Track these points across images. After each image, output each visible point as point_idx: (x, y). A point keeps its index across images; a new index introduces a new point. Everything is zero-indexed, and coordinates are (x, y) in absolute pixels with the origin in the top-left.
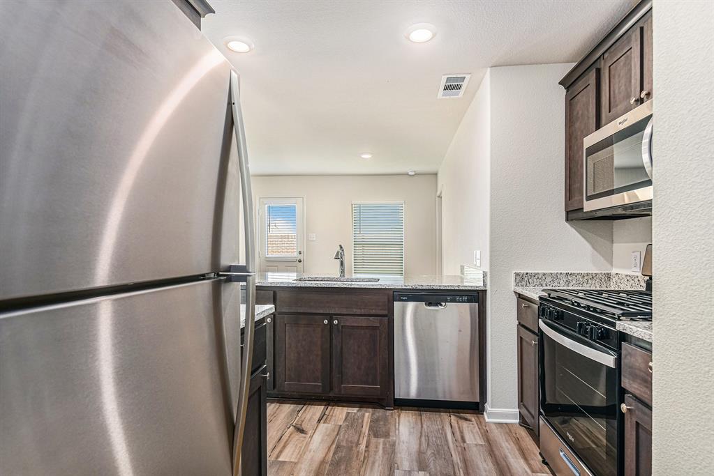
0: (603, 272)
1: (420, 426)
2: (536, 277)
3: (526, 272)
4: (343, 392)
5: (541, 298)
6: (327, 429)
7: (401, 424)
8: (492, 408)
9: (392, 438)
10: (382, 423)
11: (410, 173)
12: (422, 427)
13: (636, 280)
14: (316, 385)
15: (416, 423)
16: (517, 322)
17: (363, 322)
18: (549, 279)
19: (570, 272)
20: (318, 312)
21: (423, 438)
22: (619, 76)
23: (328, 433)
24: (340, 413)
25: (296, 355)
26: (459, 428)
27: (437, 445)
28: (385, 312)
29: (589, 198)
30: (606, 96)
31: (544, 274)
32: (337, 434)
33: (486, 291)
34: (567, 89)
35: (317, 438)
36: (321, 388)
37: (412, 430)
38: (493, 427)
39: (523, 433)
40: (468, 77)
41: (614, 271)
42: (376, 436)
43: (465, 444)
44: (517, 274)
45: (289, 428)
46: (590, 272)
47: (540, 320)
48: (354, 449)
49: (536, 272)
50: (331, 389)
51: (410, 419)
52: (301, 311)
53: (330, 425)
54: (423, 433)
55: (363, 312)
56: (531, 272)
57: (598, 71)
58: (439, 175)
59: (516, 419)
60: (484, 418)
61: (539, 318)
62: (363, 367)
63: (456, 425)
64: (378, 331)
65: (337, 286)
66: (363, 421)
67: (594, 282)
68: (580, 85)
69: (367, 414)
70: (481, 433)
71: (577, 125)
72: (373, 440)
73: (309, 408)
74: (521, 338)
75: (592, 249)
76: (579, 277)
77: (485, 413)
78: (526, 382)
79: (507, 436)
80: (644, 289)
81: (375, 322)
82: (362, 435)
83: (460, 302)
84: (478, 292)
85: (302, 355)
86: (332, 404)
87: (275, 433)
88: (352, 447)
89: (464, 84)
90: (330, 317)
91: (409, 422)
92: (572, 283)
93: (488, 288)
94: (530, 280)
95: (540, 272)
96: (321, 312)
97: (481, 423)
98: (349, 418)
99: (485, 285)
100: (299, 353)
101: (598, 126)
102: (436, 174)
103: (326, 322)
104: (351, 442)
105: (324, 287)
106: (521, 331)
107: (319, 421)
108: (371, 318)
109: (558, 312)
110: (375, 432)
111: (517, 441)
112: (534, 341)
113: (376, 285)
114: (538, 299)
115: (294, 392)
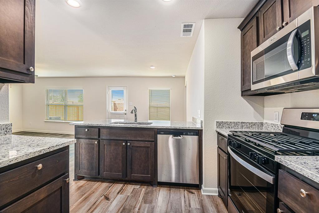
0: (259, 122)
1: (169, 197)
2: (227, 124)
3: (222, 121)
4: (132, 178)
5: (229, 135)
6: (121, 198)
7: (159, 196)
8: (205, 187)
9: (153, 204)
10: (150, 195)
11: (173, 76)
12: (170, 197)
13: (277, 126)
14: (120, 175)
15: (167, 195)
16: (217, 146)
17: (142, 144)
18: (233, 125)
19: (243, 122)
20: (120, 139)
21: (169, 204)
22: (269, 18)
23: (120, 201)
24: (130, 188)
25: (109, 159)
26: (188, 198)
27: (176, 209)
28: (153, 140)
29: (254, 83)
30: (262, 30)
31: (231, 122)
32: (125, 201)
33: (202, 130)
34: (242, 30)
35: (115, 203)
36: (121, 176)
37: (164, 199)
38: (205, 197)
39: (220, 201)
40: (194, 24)
41: (265, 121)
42: (145, 202)
43: (190, 208)
44: (217, 122)
45: (101, 197)
46: (253, 122)
47: (228, 147)
48: (132, 210)
49: (227, 121)
50: (126, 176)
51: (165, 192)
52: (112, 138)
53: (123, 195)
54: (170, 202)
55: (142, 139)
56: (224, 121)
57: (257, 18)
58: (186, 77)
59: (217, 193)
60: (201, 192)
61: (228, 146)
62: (142, 166)
63: (187, 196)
64: (150, 149)
65: (129, 126)
66: (140, 194)
67: (255, 127)
68: (248, 27)
69: (144, 189)
70: (199, 201)
71: (247, 47)
72: (143, 205)
73: (115, 185)
74: (219, 154)
75: (254, 110)
76: (248, 124)
77: (201, 189)
78: (221, 177)
79: (212, 203)
80: (282, 132)
81: (148, 144)
82: (138, 202)
83: (189, 135)
84: (198, 130)
85: (112, 159)
86: (127, 183)
87: (93, 199)
88: (131, 209)
89: (193, 29)
90: (126, 142)
91: (164, 194)
92: (244, 127)
93: (203, 129)
94: (224, 125)
95: (228, 121)
96: (122, 139)
97: (199, 195)
98: (134, 192)
99: (202, 127)
100: (111, 159)
101: (258, 45)
102: (184, 77)
103: (124, 144)
104: (131, 206)
105: (123, 127)
106: (219, 151)
107: (118, 193)
108: (146, 142)
109: (238, 144)
110: (145, 201)
111: (217, 206)
112: (225, 157)
113: (148, 126)
114: (227, 136)
115: (108, 177)
